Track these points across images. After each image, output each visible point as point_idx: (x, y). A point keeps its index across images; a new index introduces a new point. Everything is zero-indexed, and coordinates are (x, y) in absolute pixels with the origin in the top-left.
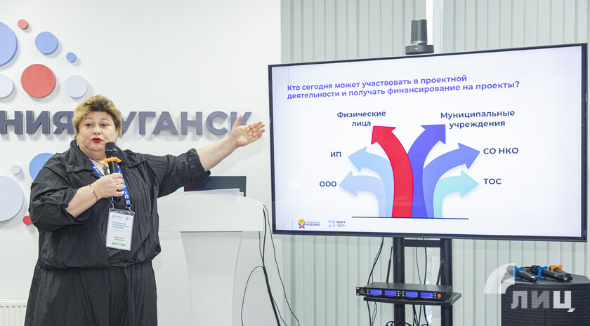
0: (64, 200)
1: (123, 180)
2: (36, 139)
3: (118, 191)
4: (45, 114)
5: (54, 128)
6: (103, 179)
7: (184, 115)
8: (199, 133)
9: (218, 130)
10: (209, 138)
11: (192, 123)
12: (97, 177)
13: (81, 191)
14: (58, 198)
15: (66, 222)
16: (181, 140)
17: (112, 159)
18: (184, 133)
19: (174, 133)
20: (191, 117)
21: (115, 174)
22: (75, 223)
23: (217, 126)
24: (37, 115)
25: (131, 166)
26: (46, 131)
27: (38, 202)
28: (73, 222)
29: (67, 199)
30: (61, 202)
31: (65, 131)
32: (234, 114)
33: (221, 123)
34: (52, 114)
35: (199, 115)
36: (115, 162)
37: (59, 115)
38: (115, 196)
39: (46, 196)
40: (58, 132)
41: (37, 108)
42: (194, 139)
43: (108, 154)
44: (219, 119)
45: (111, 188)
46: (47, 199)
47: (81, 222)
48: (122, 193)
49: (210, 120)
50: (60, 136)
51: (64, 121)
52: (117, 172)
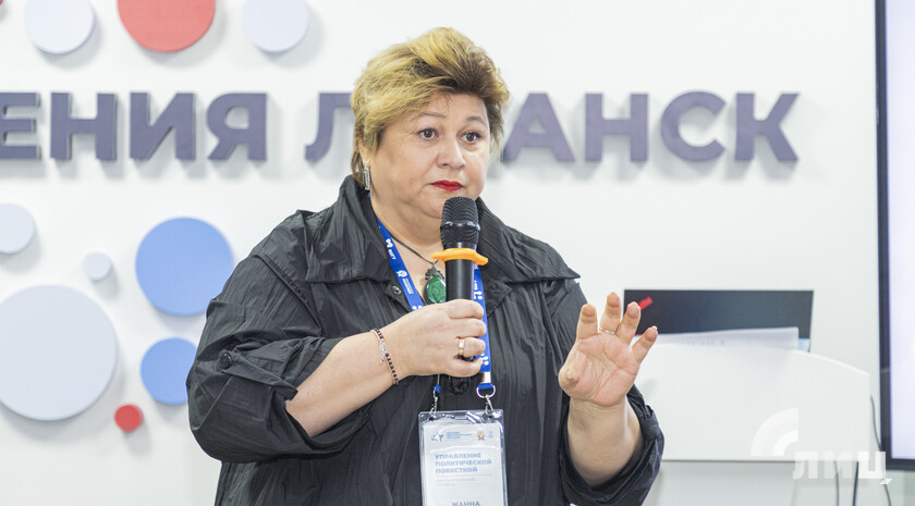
0: (286, 370)
1: (483, 326)
2: (157, 174)
3: (462, 357)
4: (184, 102)
5: (208, 142)
6: (420, 315)
7: (594, 102)
8: (639, 156)
9: (695, 149)
10: (667, 173)
11: (617, 128)
12: (401, 307)
13: (346, 347)
14: (270, 364)
15: (282, 445)
16: (584, 177)
17: (460, 252)
18: (594, 157)
19: (563, 156)
20: (615, 107)
21: (460, 304)
22: (308, 450)
23: (692, 135)
24: (160, 102)
25: (519, 278)
26: (186, 153)
27: (210, 367)
28: (299, 446)
29: (295, 372)
30: (273, 377)
31: (240, 154)
32: (745, 101)
33: (705, 127)
34: (204, 101)
35: (639, 102)
36: (467, 263)
37: (225, 104)
38: (450, 373)
39: (235, 355)
40: (219, 155)
41: (162, 83)
42: (622, 176)
43: (450, 237)
44: (699, 114)
45: (437, 346)
46: (238, 362)
47: (326, 448)
48: (475, 366)
49: (672, 117)
50: (225, 166)
51: (238, 121)
52: (467, 296)
